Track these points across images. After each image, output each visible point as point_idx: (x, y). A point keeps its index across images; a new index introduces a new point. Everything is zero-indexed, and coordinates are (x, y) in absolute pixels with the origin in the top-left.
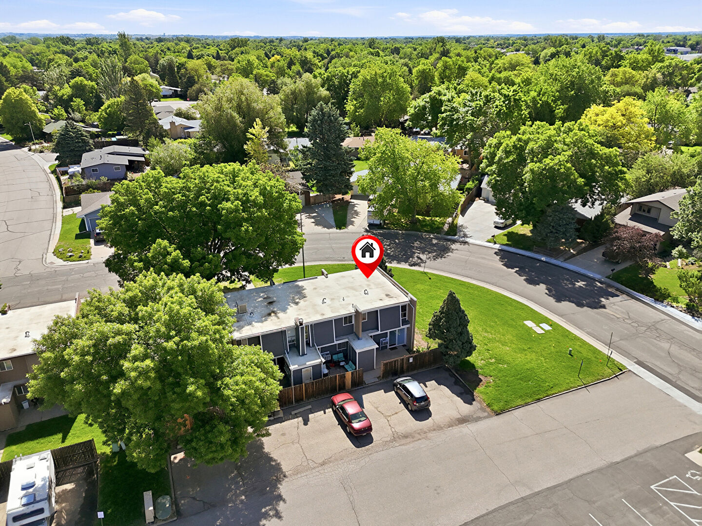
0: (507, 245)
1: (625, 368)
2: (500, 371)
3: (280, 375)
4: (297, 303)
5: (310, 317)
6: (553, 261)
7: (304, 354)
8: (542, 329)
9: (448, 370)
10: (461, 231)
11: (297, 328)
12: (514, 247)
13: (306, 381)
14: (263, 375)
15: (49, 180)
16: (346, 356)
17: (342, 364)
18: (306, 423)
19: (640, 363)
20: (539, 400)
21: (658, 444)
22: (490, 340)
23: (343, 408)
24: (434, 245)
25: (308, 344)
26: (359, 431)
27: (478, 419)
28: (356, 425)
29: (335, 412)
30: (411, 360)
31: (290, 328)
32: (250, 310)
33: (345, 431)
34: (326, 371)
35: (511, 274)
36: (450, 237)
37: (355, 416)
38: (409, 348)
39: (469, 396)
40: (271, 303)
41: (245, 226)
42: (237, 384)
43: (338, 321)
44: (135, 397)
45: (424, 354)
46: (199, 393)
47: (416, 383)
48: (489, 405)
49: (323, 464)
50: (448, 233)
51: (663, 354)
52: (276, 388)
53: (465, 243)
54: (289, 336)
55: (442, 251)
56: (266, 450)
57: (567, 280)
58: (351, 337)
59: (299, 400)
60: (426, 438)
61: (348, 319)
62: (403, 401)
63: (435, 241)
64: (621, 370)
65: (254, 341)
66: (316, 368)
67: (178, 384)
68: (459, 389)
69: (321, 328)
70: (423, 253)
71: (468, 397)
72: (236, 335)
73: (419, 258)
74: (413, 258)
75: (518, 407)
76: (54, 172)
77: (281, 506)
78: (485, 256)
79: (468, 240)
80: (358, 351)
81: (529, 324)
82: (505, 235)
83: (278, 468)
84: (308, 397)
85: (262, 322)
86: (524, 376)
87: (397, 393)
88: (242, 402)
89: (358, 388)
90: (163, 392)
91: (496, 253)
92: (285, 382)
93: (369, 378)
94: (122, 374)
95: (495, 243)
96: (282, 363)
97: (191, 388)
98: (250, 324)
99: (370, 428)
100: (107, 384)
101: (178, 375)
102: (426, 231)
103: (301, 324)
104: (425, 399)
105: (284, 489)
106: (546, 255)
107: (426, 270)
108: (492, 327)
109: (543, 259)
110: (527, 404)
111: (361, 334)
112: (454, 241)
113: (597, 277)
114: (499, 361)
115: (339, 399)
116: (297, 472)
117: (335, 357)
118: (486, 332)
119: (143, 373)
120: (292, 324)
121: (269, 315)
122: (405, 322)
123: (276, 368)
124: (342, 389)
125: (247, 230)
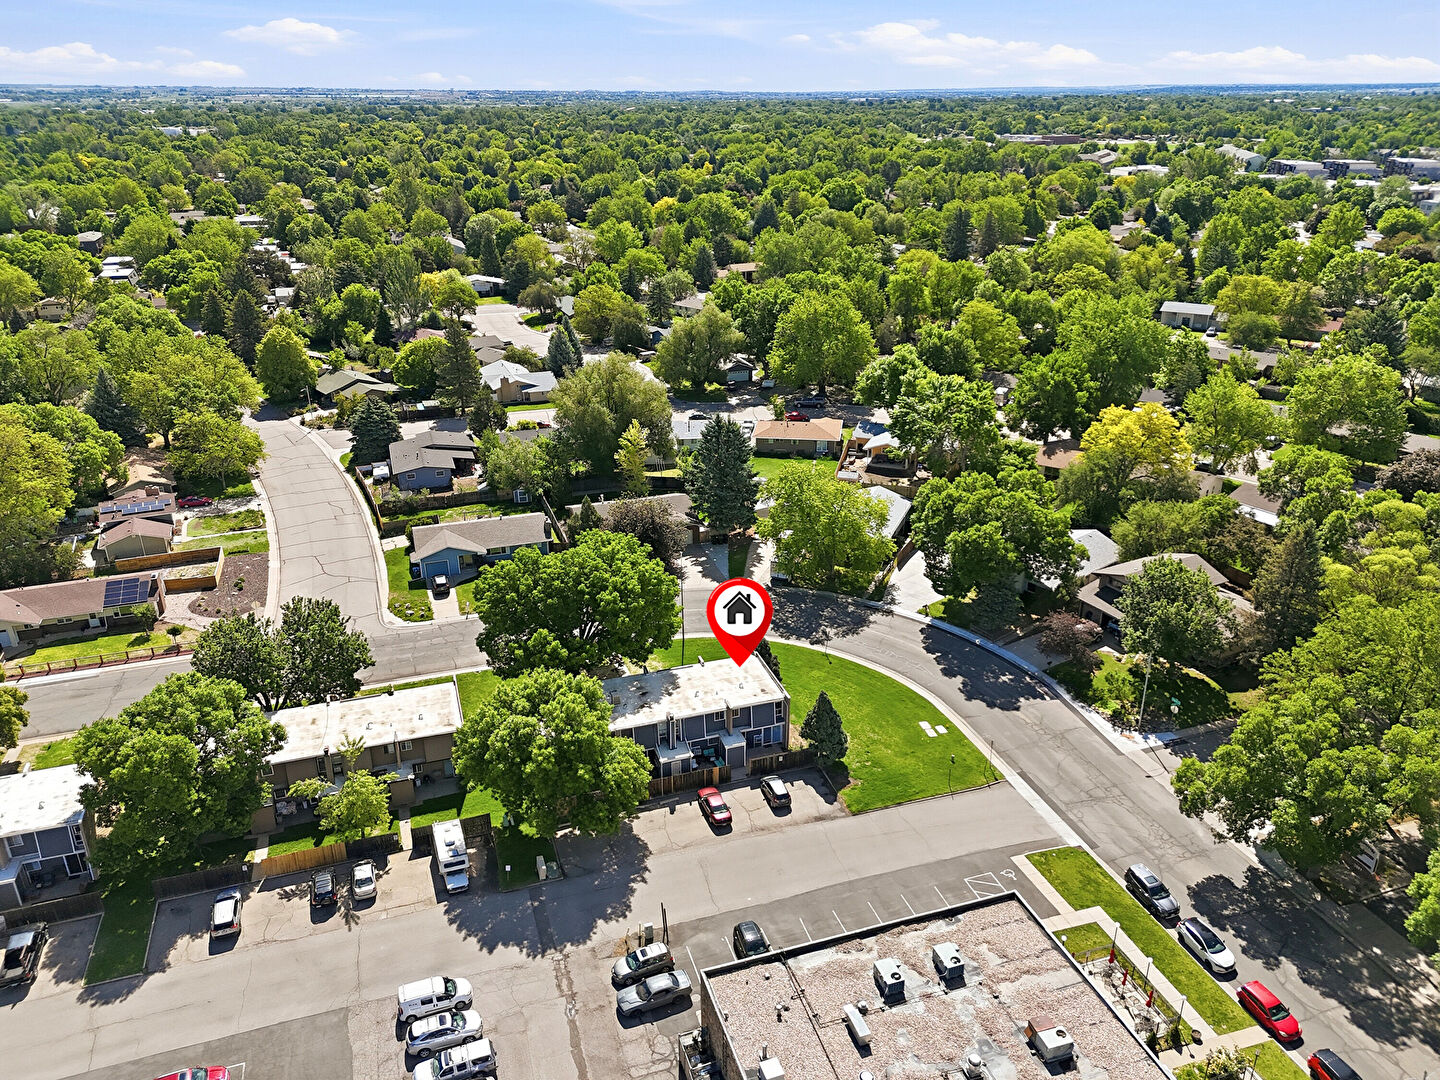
0: (941, 618)
1: (1002, 776)
2: (872, 774)
3: (650, 766)
4: (670, 694)
5: (681, 712)
6: (990, 646)
7: (674, 748)
8: (936, 731)
9: (820, 771)
10: (889, 594)
11: (668, 722)
12: (949, 622)
13: (675, 773)
14: (636, 765)
15: (347, 485)
16: (716, 751)
17: (712, 759)
18: (672, 813)
19: (1023, 775)
20: (899, 804)
21: (991, 848)
22: (874, 742)
23: (707, 801)
24: (849, 615)
25: (678, 738)
26: (720, 821)
27: (835, 818)
28: (719, 816)
29: (700, 804)
30: (781, 759)
31: (662, 722)
32: (623, 701)
33: (708, 821)
34: (695, 766)
35: (929, 661)
36: (872, 603)
37: (718, 808)
38: (784, 746)
39: (832, 797)
40: (644, 694)
41: (622, 617)
42: (615, 770)
43: (709, 716)
44: (541, 776)
45: (795, 753)
46: (587, 776)
47: (780, 781)
48: (848, 806)
49: (684, 847)
50: (871, 598)
51: (1051, 765)
52: (646, 777)
53: (890, 613)
54: (661, 729)
55: (857, 624)
56: (635, 832)
57: (993, 672)
58: (722, 732)
59: (667, 792)
60: (781, 832)
61: (720, 714)
62: (767, 799)
63: (851, 609)
64: (996, 778)
65: (627, 733)
66: (685, 762)
67: (570, 768)
68: (824, 789)
69: (693, 723)
70: (832, 626)
71: (830, 797)
72: (612, 727)
73: (824, 632)
74: (817, 632)
75: (876, 809)
76: (350, 470)
77: (647, 875)
78: (909, 636)
79: (894, 608)
80: (727, 747)
81: (925, 725)
82: (943, 604)
83: (645, 847)
84: (676, 790)
85: (634, 714)
86: (893, 780)
87: (763, 792)
88: (618, 786)
89: (725, 783)
90: (559, 774)
91: (922, 631)
92: (655, 773)
93: (736, 775)
94: (529, 758)
95: (927, 615)
96: (653, 757)
97: (581, 772)
98: (623, 715)
99: (729, 819)
100: (519, 765)
101: (570, 761)
102: (844, 593)
103: (672, 719)
104: (787, 796)
105: (649, 863)
106: (983, 636)
107: (829, 651)
108: (881, 727)
109: (977, 641)
110: (887, 807)
111: (731, 730)
112: (876, 610)
113: (1033, 669)
114: (876, 764)
115: (705, 792)
116: (661, 851)
117: (706, 752)
118: (874, 732)
119: (547, 758)
120: (664, 718)
121: (642, 707)
122: (780, 719)
123: (647, 759)
124: (709, 784)
125: (623, 621)
